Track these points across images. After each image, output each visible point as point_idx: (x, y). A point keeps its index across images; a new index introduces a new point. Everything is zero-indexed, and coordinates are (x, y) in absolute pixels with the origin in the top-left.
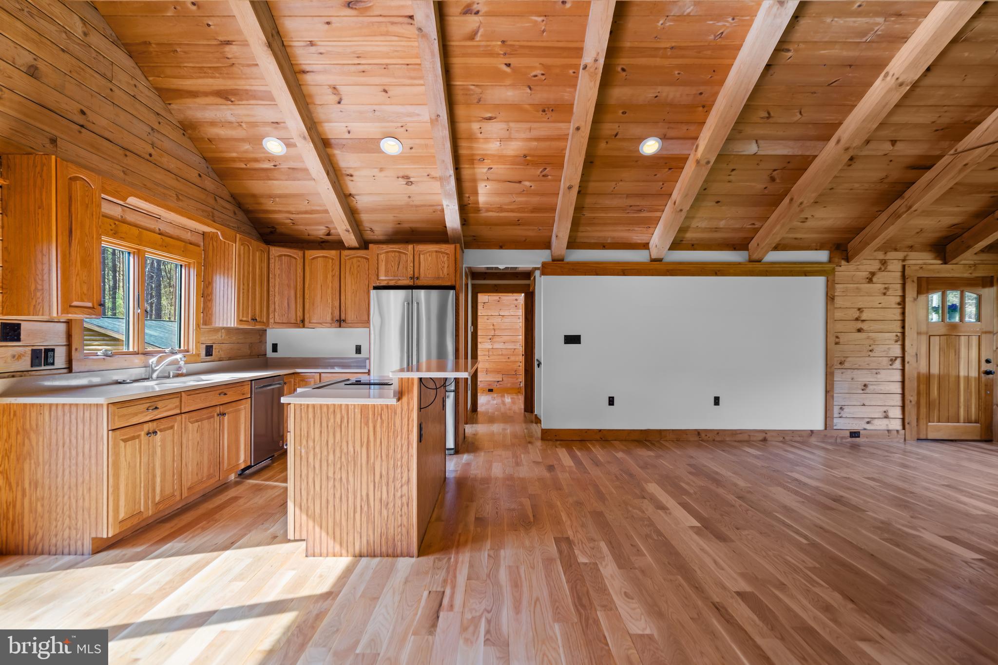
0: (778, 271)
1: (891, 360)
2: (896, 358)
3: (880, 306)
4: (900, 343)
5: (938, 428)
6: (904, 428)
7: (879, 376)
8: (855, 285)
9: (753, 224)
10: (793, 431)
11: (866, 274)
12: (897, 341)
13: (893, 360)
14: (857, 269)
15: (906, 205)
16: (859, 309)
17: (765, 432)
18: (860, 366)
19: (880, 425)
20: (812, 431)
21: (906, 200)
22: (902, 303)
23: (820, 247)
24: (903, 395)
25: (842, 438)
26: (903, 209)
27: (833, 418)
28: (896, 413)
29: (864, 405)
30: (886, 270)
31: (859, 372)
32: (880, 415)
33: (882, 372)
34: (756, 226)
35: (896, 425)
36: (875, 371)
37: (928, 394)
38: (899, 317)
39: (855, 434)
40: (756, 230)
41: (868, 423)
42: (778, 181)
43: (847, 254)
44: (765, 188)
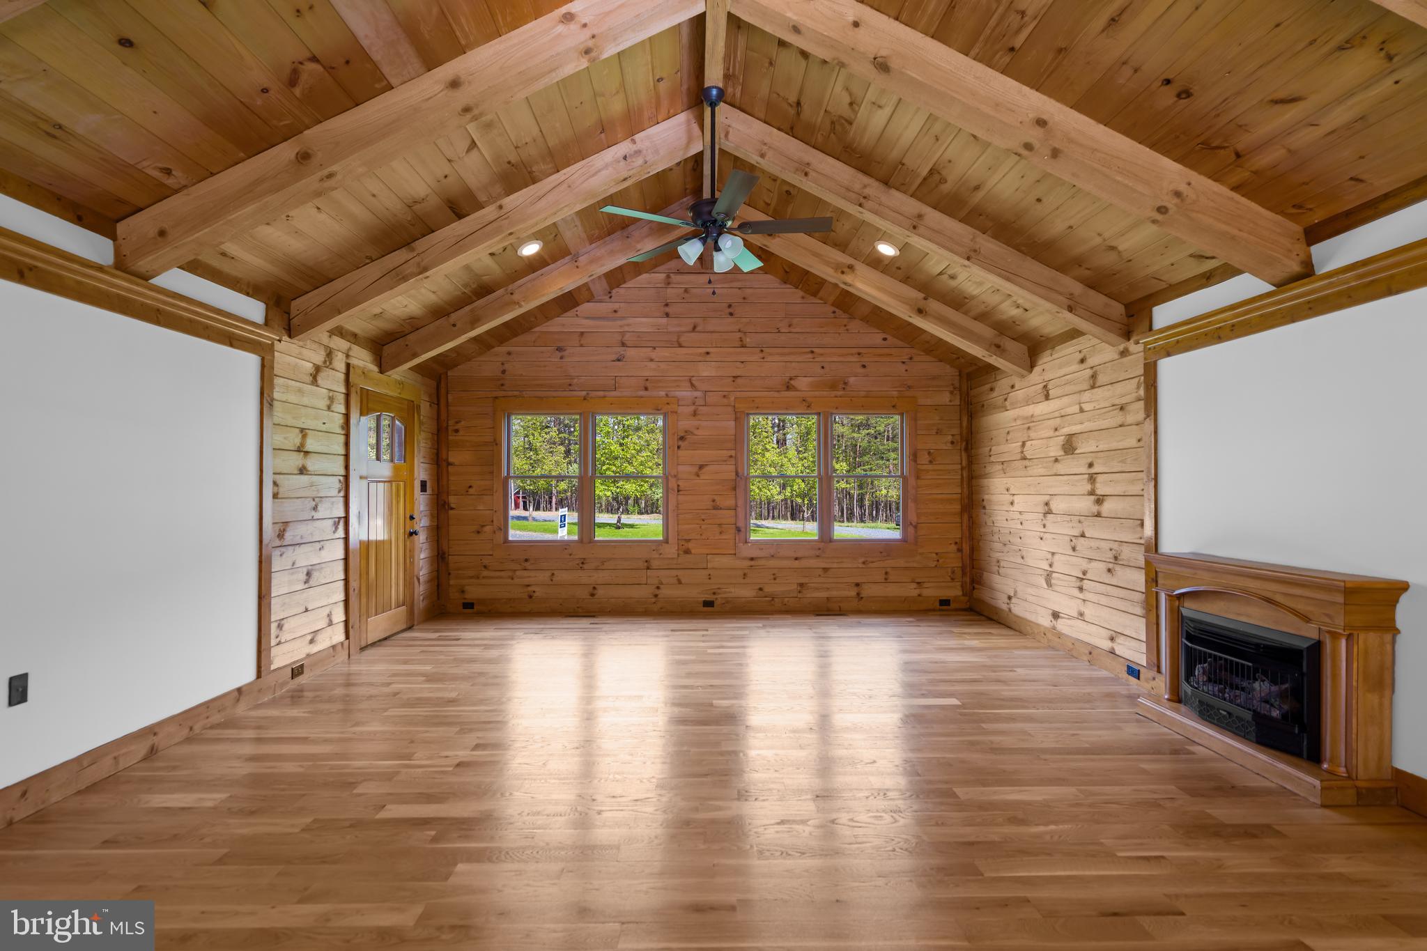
0: (181, 318)
1: (335, 523)
2: (339, 518)
3: (324, 428)
4: (342, 494)
5: (377, 625)
6: (347, 637)
7: (323, 553)
8: (298, 384)
9: (168, 172)
10: (207, 705)
11: (309, 367)
12: (339, 492)
13: (336, 525)
14: (300, 353)
15: (419, 264)
16: (302, 430)
17: (151, 731)
18: (302, 537)
19: (323, 643)
20: (239, 690)
21: (418, 254)
22: (346, 425)
23: (252, 289)
24: (346, 580)
25: (284, 684)
26: (410, 268)
27: (269, 648)
28: (339, 616)
29: (307, 610)
30: (331, 366)
31: (299, 550)
32: (322, 623)
33: (327, 544)
34: (170, 182)
35: (338, 635)
36: (318, 546)
37: (368, 573)
38: (342, 451)
39: (297, 671)
40: (162, 193)
41: (312, 641)
42: (297, 91)
43: (290, 320)
44: (265, 91)
